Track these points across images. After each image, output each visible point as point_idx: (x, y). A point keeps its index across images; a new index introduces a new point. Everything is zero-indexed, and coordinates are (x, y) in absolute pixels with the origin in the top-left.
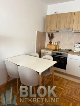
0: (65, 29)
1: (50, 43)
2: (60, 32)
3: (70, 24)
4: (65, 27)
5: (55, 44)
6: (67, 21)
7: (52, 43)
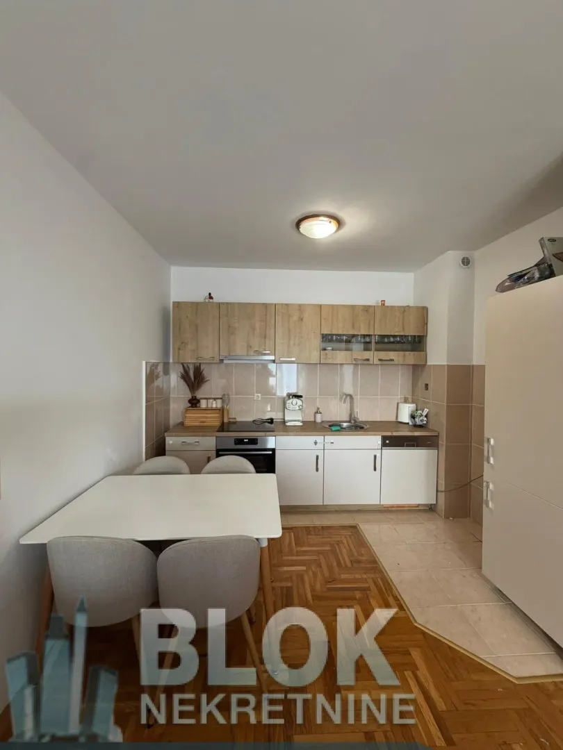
0: (252, 353)
1: (194, 402)
2: (225, 362)
3: (265, 337)
4: (249, 347)
5: (214, 406)
6: (254, 329)
7: (203, 404)
